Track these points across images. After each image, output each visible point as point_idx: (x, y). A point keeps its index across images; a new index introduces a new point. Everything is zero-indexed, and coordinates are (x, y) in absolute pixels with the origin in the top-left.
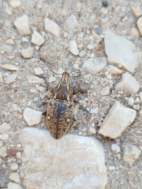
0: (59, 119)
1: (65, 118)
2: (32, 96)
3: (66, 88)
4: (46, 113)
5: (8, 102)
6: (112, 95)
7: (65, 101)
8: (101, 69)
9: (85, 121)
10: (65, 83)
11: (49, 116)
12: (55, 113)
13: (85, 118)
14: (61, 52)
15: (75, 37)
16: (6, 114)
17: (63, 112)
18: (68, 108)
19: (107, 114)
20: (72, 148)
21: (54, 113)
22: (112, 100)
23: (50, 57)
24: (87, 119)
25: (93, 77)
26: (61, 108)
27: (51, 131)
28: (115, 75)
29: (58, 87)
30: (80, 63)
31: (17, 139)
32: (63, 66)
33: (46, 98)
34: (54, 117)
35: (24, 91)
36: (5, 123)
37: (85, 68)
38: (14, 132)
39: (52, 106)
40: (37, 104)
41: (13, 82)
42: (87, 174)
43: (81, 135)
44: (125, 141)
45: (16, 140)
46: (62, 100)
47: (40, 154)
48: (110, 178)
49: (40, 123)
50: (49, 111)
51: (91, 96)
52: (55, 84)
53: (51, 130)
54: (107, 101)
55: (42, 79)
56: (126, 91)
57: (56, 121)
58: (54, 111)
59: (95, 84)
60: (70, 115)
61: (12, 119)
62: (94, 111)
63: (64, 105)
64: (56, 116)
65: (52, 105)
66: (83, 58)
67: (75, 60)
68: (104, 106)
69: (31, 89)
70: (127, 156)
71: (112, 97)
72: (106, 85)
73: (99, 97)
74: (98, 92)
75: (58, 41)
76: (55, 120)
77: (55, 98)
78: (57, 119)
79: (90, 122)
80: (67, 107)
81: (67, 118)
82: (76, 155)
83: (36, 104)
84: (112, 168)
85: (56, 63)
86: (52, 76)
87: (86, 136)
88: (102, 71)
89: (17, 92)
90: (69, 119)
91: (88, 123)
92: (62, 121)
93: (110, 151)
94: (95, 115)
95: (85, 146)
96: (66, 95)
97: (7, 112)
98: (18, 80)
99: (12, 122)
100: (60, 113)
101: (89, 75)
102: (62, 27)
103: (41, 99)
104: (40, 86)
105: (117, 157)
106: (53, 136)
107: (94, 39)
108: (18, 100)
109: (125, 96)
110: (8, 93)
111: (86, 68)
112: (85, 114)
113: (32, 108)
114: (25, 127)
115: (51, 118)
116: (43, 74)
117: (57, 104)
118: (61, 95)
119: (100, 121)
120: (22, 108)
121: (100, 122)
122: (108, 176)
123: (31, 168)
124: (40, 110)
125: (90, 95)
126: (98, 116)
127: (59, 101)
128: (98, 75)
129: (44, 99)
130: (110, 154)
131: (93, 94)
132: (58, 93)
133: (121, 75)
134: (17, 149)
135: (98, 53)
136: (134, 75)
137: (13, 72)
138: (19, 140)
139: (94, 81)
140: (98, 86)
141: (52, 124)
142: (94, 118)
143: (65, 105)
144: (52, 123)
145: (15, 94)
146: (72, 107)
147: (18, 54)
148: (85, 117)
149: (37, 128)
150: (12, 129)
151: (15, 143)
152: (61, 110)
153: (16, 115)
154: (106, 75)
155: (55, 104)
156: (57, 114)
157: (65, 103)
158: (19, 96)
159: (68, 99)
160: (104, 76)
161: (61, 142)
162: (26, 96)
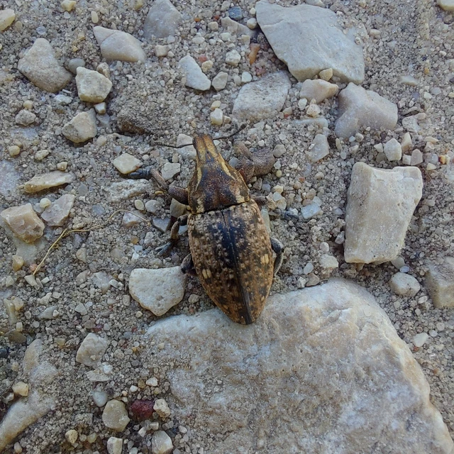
0: (239, 266)
1: (255, 258)
2: (135, 233)
3: (220, 171)
4: (192, 263)
5: (75, 275)
6: (338, 154)
7: (235, 209)
8: (284, 100)
9: (298, 244)
10: (213, 160)
11: (206, 269)
12: (220, 254)
13: (296, 238)
14: (165, 94)
15: (186, 48)
16: (81, 309)
17: (241, 241)
18: (252, 225)
19: (345, 204)
20: (301, 334)
21: (216, 254)
22: (344, 164)
23: (143, 116)
24: (301, 237)
25: (272, 126)
26: (232, 233)
27: (229, 310)
28: (323, 102)
29: (197, 178)
30: (225, 106)
31: (138, 367)
32: (184, 127)
33: (176, 223)
34: (222, 264)
35: (107, 229)
36: (91, 336)
37: (242, 111)
38: (124, 352)
39: (203, 238)
40: (156, 249)
41: (69, 217)
42: (371, 384)
43: (306, 286)
44: (422, 255)
45: (137, 370)
46: (225, 210)
47: (220, 382)
48: (431, 371)
49: (185, 299)
50: (200, 255)
51: (288, 175)
52: (183, 179)
53: (225, 306)
54: (334, 171)
55: (142, 180)
56: (368, 129)
57: (231, 276)
58: (215, 249)
59: (287, 141)
60: (263, 242)
61: (103, 317)
62: (312, 209)
63: (236, 220)
64: (227, 260)
65: (202, 235)
66: (226, 92)
67: (208, 102)
68: (329, 187)
69: (125, 217)
70: (447, 291)
71: (340, 157)
72: (314, 134)
73: (309, 170)
74: (303, 157)
75: (147, 71)
76: (227, 273)
77: (202, 210)
78: (232, 268)
79: (313, 243)
80: (247, 223)
81: (259, 253)
82: (322, 347)
83: (152, 251)
84: (421, 339)
85: (164, 127)
86: (167, 163)
87: (319, 284)
88: (288, 103)
89: (90, 239)
90: (266, 256)
91: (309, 248)
92: (248, 268)
93: (394, 297)
94: (317, 220)
95: (333, 310)
96: (230, 192)
97: (83, 302)
98: (81, 206)
99: (107, 326)
100: (235, 246)
101: (260, 125)
102: (142, 37)
103: (163, 233)
104: (145, 200)
105: (419, 305)
106: (237, 319)
107: (235, 36)
108: (101, 257)
109: (373, 142)
110: (65, 250)
111: (244, 112)
112: (291, 227)
113: (148, 267)
114: (149, 323)
115: (214, 271)
116: (141, 167)
117: (215, 226)
118: (215, 197)
119: (337, 230)
120: (121, 276)
121: (338, 233)
122: (424, 365)
123: (209, 430)
124: (170, 261)
125: (283, 173)
126: (327, 219)
127: (217, 214)
128: (282, 117)
129: (169, 228)
130: (398, 304)
131: (290, 169)
132: (204, 195)
133: (337, 97)
134: (149, 394)
135: (258, 65)
136: (369, 85)
137: (61, 191)
138: (145, 366)
139: (280, 133)
140: (295, 142)
141: (222, 290)
142: (320, 228)
143: (240, 220)
144: (221, 284)
145: (85, 247)
146: (259, 219)
147: (54, 139)
148: (296, 234)
149: (182, 315)
150: (115, 343)
151: (138, 380)
152: (233, 238)
153: (110, 301)
154: (302, 108)
155: (209, 228)
156: (226, 254)
157: (236, 213)
158: (98, 247)
159: (240, 199)
160: (297, 114)
161: (266, 328)
162: (118, 240)
